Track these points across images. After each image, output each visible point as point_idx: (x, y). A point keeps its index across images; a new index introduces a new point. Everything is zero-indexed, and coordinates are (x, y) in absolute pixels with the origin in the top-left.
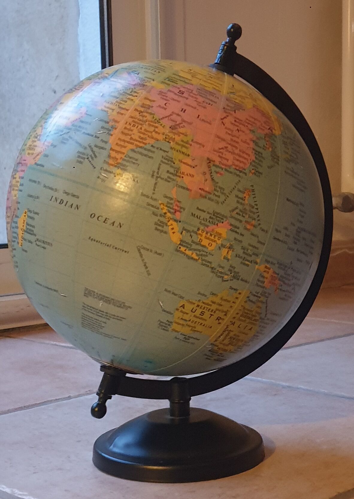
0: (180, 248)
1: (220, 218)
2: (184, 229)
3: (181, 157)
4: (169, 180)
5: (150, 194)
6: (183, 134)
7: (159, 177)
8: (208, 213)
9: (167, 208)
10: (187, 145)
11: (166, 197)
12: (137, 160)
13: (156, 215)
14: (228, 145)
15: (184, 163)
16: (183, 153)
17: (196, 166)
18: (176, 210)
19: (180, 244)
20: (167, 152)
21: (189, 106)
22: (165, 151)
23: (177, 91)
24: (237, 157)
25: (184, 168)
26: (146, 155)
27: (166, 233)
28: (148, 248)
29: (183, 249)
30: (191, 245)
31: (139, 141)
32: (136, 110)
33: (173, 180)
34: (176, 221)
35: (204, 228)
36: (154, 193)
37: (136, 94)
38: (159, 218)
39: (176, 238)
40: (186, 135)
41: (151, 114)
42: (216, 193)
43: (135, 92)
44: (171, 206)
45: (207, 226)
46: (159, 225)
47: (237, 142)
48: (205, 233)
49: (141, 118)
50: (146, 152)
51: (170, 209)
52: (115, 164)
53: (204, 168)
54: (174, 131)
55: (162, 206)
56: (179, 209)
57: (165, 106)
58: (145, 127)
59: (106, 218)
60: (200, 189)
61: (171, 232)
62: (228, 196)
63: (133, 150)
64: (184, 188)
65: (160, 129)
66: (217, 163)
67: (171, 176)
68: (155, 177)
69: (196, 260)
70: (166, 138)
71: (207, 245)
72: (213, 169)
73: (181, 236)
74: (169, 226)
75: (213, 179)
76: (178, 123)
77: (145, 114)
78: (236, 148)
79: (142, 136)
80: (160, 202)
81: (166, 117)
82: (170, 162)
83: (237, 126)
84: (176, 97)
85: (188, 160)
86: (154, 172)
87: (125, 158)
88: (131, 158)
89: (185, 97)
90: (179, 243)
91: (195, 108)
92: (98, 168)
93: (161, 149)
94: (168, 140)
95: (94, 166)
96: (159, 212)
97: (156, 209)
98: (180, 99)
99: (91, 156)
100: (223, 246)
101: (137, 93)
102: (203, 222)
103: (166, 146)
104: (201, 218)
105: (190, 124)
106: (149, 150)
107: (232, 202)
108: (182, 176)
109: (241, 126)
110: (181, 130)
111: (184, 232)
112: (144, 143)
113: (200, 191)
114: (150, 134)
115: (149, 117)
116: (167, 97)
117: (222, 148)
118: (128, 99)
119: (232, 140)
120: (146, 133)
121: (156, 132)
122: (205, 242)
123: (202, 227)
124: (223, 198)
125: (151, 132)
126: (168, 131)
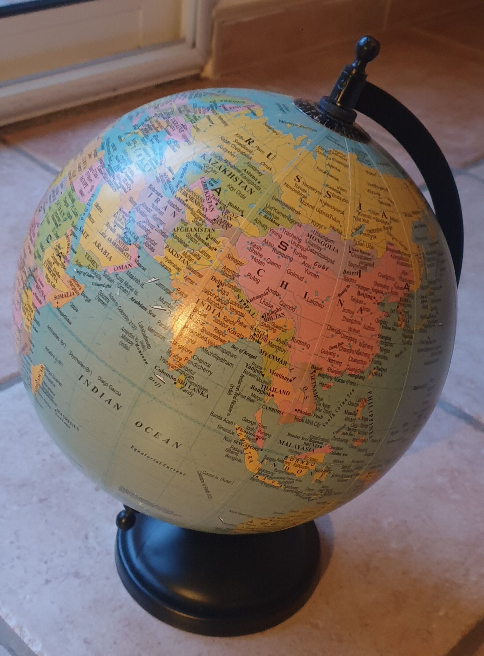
0: (257, 477)
1: (318, 442)
2: (266, 457)
3: (274, 365)
4: (253, 398)
5: (224, 415)
6: (280, 328)
7: (239, 394)
8: (303, 439)
9: (245, 434)
10: (284, 347)
11: (246, 421)
12: (209, 366)
13: (230, 441)
14: (343, 340)
15: (277, 375)
16: (278, 359)
17: (295, 378)
18: (258, 436)
19: (258, 473)
20: (255, 358)
21: (294, 275)
22: (251, 356)
23: (276, 244)
24: (355, 356)
25: (277, 383)
26: (223, 360)
27: (240, 461)
28: (213, 474)
29: (261, 478)
30: (273, 474)
31: (215, 337)
32: (213, 278)
33: (259, 399)
34: (256, 449)
35: (295, 456)
36: (229, 415)
37: (213, 245)
38: (232, 444)
39: (253, 467)
40: (284, 331)
41: (235, 289)
42: (318, 414)
43: (214, 239)
44: (252, 432)
45: (299, 454)
46: (232, 452)
47: (358, 332)
48: (295, 460)
49: (220, 296)
50: (223, 356)
51: (249, 436)
52: (177, 366)
53: (305, 380)
54: (267, 323)
55: (239, 432)
56: (261, 436)
57: (257, 276)
58: (226, 312)
59: (158, 433)
60: (296, 410)
61: (247, 460)
62: (334, 415)
63: (204, 349)
64: (273, 410)
65: (247, 319)
66: (325, 371)
67: (257, 394)
68: (233, 394)
69: (278, 488)
70: (255, 334)
71: (295, 473)
72: (319, 380)
73: (260, 466)
74: (245, 454)
75: (316, 395)
76: (274, 309)
77: (226, 288)
78: (355, 340)
79: (220, 328)
80: (237, 427)
81: (257, 298)
82: (256, 374)
83: (361, 302)
84: (274, 257)
85: (283, 370)
86: (232, 386)
87: (193, 360)
88: (200, 361)
89: (287, 257)
90: (257, 471)
91: (301, 279)
92: (151, 365)
93: (246, 353)
94: (258, 338)
95: (145, 360)
96: (235, 437)
97: (230, 433)
98: (281, 261)
99: (142, 343)
100: (317, 470)
101: (217, 243)
102: (294, 449)
103: (253, 348)
104: (293, 445)
105: (293, 309)
106: (228, 353)
107: (340, 419)
108: (272, 393)
109: (367, 300)
110: (279, 322)
111: (266, 461)
112: (221, 340)
113: (296, 413)
114: (231, 326)
115: (232, 296)
116: (261, 256)
117: (335, 347)
118: (203, 252)
119: (350, 329)
120: (227, 324)
121: (241, 324)
122: (293, 470)
123: (291, 455)
124: (326, 417)
125: (234, 323)
126: (257, 323)
